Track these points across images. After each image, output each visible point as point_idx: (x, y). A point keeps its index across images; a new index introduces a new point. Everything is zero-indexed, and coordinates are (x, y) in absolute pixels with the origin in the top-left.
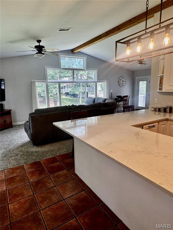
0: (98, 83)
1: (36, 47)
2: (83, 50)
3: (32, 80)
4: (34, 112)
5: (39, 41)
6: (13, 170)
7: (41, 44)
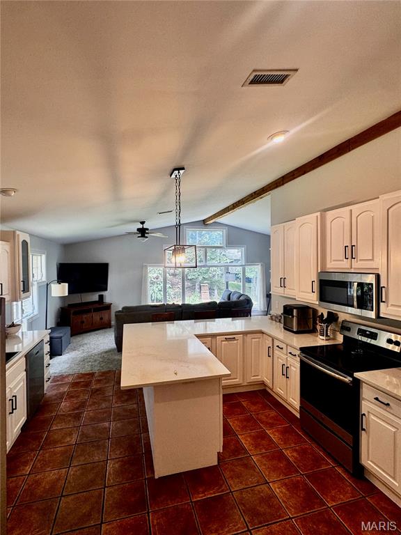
0: (247, 268)
1: (138, 229)
2: (221, 220)
3: (144, 264)
4: (121, 309)
5: (143, 223)
6: (84, 375)
7: (145, 226)
